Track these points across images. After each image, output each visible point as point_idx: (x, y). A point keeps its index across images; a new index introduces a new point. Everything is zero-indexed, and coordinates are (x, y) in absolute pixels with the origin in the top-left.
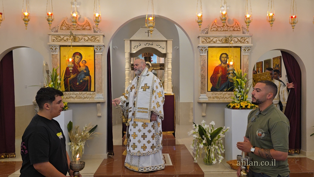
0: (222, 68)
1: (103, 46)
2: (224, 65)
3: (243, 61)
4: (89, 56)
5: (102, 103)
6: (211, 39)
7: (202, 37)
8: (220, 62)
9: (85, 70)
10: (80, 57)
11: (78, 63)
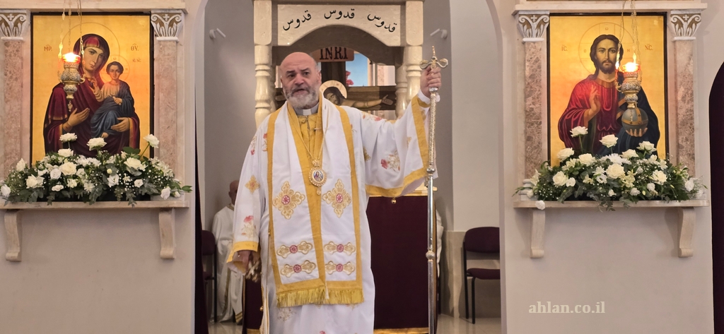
0: (600, 87)
1: (183, 14)
2: (607, 75)
3: (675, 61)
4: (134, 48)
5: (180, 211)
8: (591, 68)
9: (119, 96)
10: (99, 51)
11: (95, 72)
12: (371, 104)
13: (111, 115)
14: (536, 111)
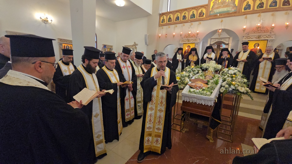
1: (199, 43)
6: (250, 37)
7: (245, 36)
8: (253, 47)
11: (189, 49)
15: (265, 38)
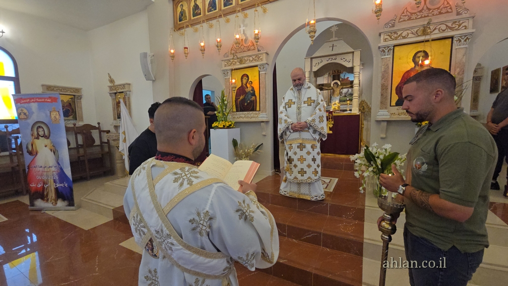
0: (415, 72)
1: (267, 65)
3: (456, 58)
4: (255, 77)
5: (267, 122)
6: (399, 33)
7: (385, 33)
8: (412, 65)
9: (252, 90)
10: (247, 78)
12: (348, 86)
13: (250, 96)
14: (386, 84)
15: (444, 30)
